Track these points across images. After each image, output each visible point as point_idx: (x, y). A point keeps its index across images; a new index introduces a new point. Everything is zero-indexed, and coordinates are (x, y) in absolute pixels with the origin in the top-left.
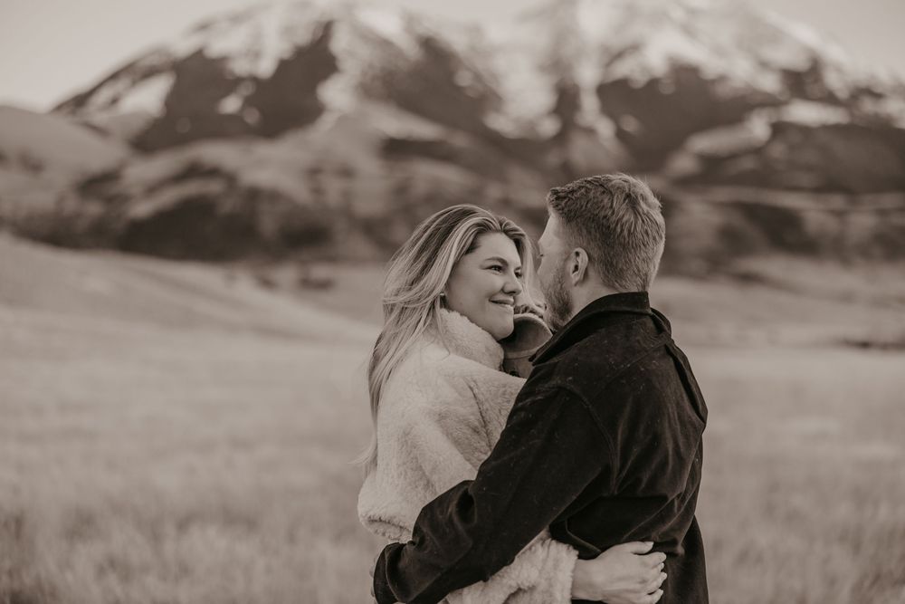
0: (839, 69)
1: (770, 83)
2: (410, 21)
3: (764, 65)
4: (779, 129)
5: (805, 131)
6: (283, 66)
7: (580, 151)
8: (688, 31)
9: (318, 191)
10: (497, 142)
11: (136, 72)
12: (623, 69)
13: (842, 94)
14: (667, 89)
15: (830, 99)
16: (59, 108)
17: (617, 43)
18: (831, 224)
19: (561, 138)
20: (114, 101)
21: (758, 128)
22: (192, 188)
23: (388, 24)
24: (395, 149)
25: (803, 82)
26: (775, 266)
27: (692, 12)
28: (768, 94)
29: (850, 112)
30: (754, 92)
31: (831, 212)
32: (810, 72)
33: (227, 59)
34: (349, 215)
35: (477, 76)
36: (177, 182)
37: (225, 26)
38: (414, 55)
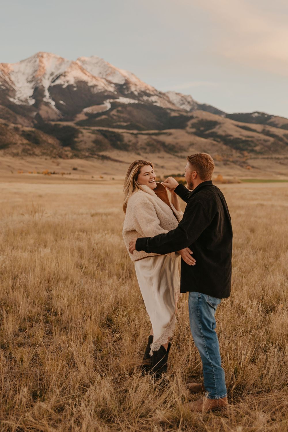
0: (135, 85)
1: (111, 89)
3: (110, 83)
5: (123, 105)
7: (43, 111)
8: (82, 70)
10: (12, 106)
12: (58, 82)
13: (136, 93)
14: (75, 89)
15: (132, 96)
17: (57, 73)
18: (133, 139)
19: (36, 106)
21: (107, 105)
25: (122, 88)
26: (113, 154)
27: (84, 62)
28: (110, 92)
29: (139, 100)
30: (106, 91)
31: (132, 134)
32: (125, 84)
35: (5, 81)
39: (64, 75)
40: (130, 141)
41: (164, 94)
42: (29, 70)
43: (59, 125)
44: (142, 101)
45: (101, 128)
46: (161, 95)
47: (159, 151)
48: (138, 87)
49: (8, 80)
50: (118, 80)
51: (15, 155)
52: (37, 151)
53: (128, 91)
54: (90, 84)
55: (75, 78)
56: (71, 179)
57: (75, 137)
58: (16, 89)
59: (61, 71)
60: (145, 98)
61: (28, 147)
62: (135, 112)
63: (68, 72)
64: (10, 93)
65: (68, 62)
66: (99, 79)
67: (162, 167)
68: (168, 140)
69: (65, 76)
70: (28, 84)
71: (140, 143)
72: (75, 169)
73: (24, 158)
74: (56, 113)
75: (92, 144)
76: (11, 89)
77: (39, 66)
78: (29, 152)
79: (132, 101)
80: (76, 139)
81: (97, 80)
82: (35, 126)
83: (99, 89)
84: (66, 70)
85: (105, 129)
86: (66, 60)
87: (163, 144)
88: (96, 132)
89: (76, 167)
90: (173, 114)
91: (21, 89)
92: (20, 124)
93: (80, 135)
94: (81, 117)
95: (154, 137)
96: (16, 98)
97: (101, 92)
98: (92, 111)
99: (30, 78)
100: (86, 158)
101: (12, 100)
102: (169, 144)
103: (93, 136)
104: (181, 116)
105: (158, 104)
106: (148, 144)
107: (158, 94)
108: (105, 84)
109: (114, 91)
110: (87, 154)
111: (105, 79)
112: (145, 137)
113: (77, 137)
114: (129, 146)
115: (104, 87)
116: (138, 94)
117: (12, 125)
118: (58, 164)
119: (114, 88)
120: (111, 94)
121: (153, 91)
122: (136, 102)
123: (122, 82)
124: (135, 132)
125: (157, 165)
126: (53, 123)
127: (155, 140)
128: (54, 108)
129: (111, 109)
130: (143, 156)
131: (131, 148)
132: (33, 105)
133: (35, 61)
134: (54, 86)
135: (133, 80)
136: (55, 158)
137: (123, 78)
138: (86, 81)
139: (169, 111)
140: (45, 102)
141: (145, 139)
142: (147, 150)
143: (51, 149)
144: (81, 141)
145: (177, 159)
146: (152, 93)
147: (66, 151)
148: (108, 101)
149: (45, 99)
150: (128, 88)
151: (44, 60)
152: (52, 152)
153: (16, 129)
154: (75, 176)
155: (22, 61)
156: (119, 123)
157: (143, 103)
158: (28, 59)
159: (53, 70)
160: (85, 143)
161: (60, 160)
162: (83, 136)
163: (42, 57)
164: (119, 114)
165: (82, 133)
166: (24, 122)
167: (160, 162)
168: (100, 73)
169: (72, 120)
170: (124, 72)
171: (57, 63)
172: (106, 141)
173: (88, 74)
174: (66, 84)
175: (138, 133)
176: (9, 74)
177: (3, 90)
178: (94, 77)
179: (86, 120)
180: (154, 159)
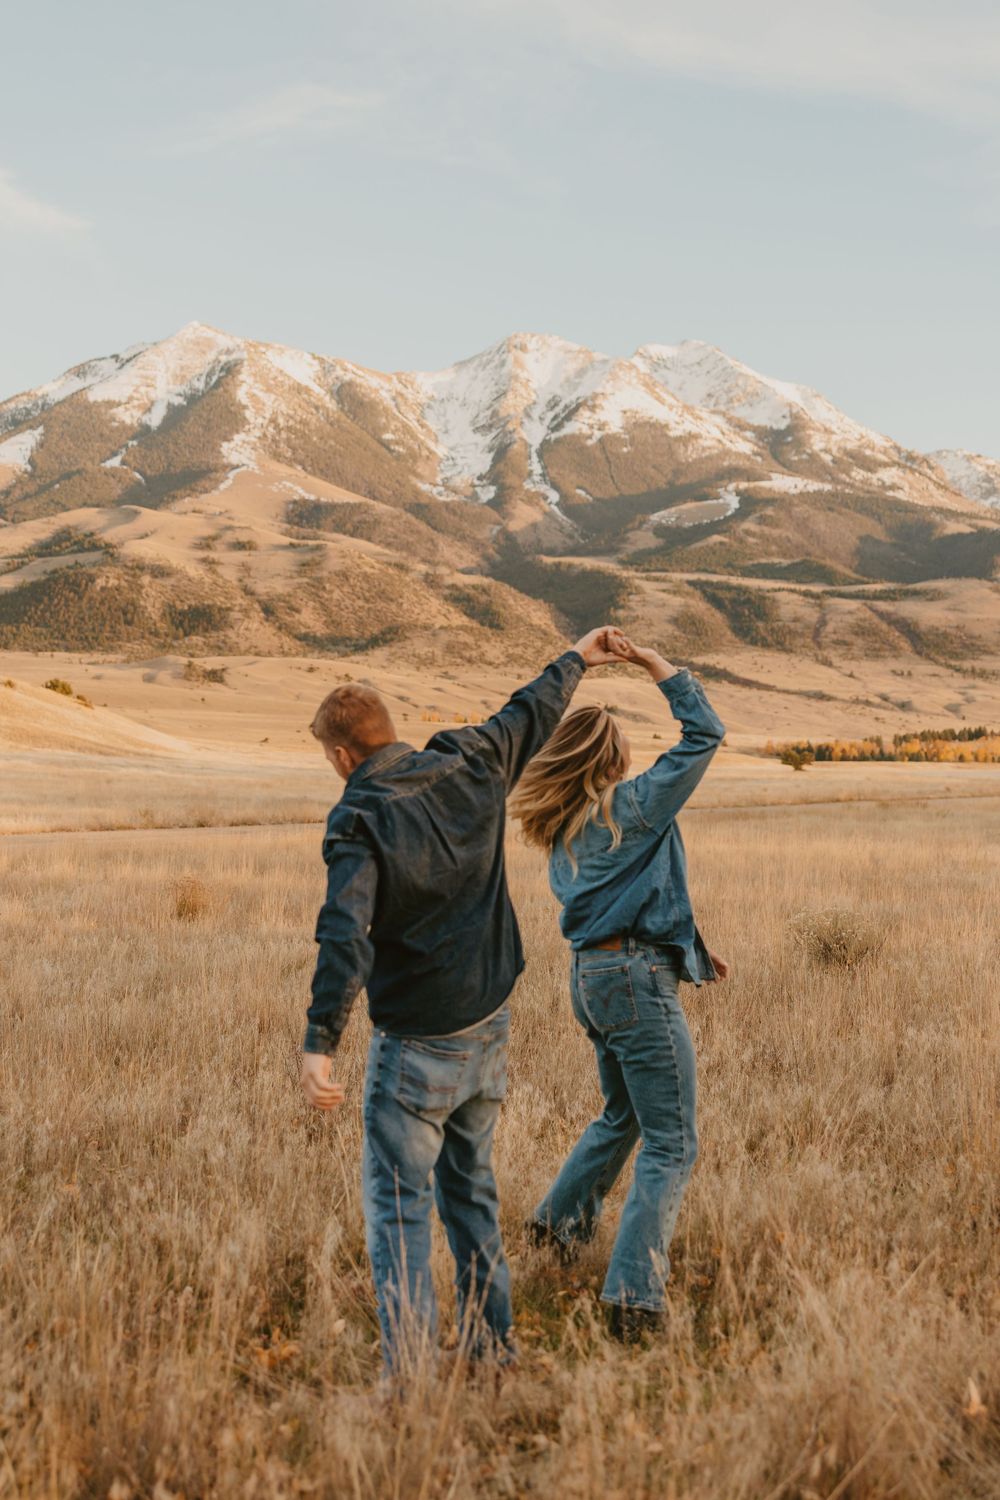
0: (826, 430)
1: (744, 446)
2: (326, 368)
3: (740, 426)
4: (750, 503)
5: (780, 501)
6: (175, 415)
7: (521, 523)
8: (650, 386)
9: (210, 565)
10: (421, 509)
11: (1, 421)
12: (569, 428)
13: (827, 458)
14: (625, 449)
15: (812, 467)
17: (569, 399)
18: (811, 615)
19: (496, 504)
21: (729, 499)
22: (63, 560)
23: (301, 370)
24: (305, 516)
25: (781, 442)
26: (740, 660)
27: (657, 364)
28: (738, 455)
29: (835, 480)
30: (727, 453)
31: (806, 594)
32: (790, 430)
33: (110, 404)
34: (248, 592)
35: (406, 429)
36: (44, 550)
37: (110, 366)
38: (331, 404)
39: (589, 403)
40: (796, 620)
41: (924, 460)
42: (482, 394)
43: (570, 566)
44: (844, 483)
45: (704, 577)
46: (910, 462)
47: (895, 653)
48: (836, 438)
49: (414, 425)
50: (765, 417)
51: (424, 662)
52: (494, 650)
53: (798, 453)
54: (675, 432)
55: (624, 412)
57: (618, 607)
58: (441, 451)
59: (583, 392)
60: (858, 474)
61: (464, 637)
62: (821, 522)
63: (604, 396)
64: (421, 468)
65: (605, 362)
66: (705, 415)
67: (904, 706)
68: (928, 615)
69: (593, 409)
70: (478, 438)
71: (830, 628)
73: (452, 671)
74: (561, 529)
75: (670, 629)
76: (425, 453)
77: (514, 377)
78: (467, 654)
79: (813, 486)
80: (619, 611)
81: (697, 418)
82: (494, 572)
83: (704, 449)
84: (599, 390)
85: (715, 578)
86: (598, 356)
87: (911, 629)
88: (687, 588)
90: (953, 527)
91: (454, 454)
92: (447, 564)
93: (634, 600)
94: (642, 540)
95: (882, 606)
96: (438, 478)
97: (710, 458)
98: (678, 518)
99: (483, 418)
101: (424, 487)
102: (933, 629)
103: (676, 603)
104: (982, 534)
105: (901, 495)
106: (860, 630)
107: (903, 462)
108: (723, 433)
109: (756, 454)
111: (724, 414)
112: (853, 604)
113: (624, 606)
114: (793, 633)
115: (720, 441)
116: (835, 460)
117: (423, 568)
119: (756, 444)
120: (742, 463)
121: (886, 451)
122: (828, 487)
123: (783, 425)
124: (816, 588)
125: (885, 698)
126: (549, 560)
127: (882, 615)
128: (556, 510)
129: (741, 514)
130: (838, 668)
131: (799, 641)
132: (491, 503)
133: (503, 363)
134: (557, 441)
135: (820, 412)
137: (786, 411)
138: (663, 423)
139: (938, 518)
140: (528, 491)
141: (850, 613)
142: (855, 651)
143: (539, 644)
144: (637, 619)
145: (958, 681)
146: (882, 458)
148: (732, 487)
149: (528, 485)
150: (799, 444)
151: (528, 359)
153: (431, 581)
155: (461, 365)
156: (763, 561)
157: (848, 490)
158: (482, 355)
159: (559, 392)
160: (650, 624)
162: (644, 603)
163: (523, 348)
164: (766, 530)
165: (639, 591)
166: (461, 557)
167: (897, 689)
168: (710, 395)
169: (608, 551)
170: (789, 392)
171: (572, 367)
172: (716, 619)
173: (669, 399)
174: (598, 434)
175: (825, 593)
176: (423, 408)
177: (399, 457)
178: (688, 408)
179: (657, 551)
180: (877, 677)
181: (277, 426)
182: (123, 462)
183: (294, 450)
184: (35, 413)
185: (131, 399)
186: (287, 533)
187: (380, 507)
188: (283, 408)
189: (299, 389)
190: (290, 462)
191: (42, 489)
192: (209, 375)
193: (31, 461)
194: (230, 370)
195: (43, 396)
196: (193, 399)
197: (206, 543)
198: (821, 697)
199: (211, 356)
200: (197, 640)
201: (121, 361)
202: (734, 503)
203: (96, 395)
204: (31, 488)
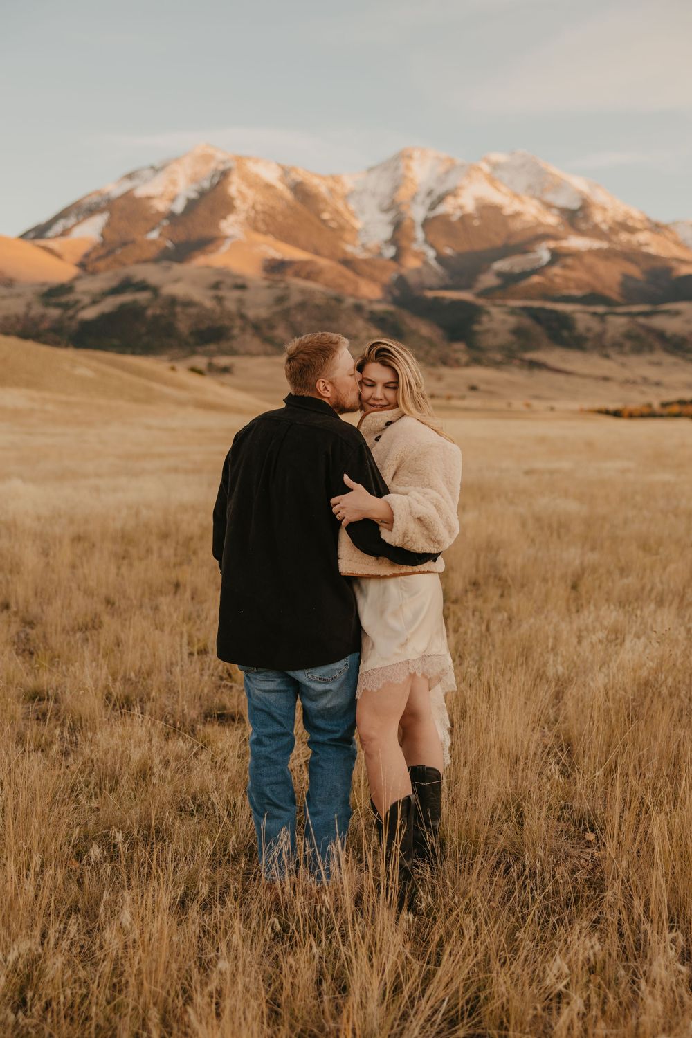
0: (604, 209)
1: (551, 219)
2: (286, 171)
3: (549, 206)
4: (556, 256)
5: (575, 254)
6: (191, 205)
8: (492, 180)
9: (219, 300)
10: (349, 262)
11: (81, 210)
12: (442, 209)
13: (604, 227)
14: (476, 223)
15: (596, 232)
16: (23, 236)
17: (440, 190)
18: (596, 326)
19: (396, 258)
20: (65, 233)
21: (543, 253)
22: (127, 298)
23: (270, 174)
24: (276, 267)
25: (576, 217)
26: (553, 356)
27: (496, 166)
28: (549, 226)
29: (610, 240)
30: (540, 224)
31: (595, 314)
32: (580, 209)
33: (149, 198)
34: (243, 317)
35: (337, 212)
36: (115, 291)
37: (148, 173)
38: (289, 195)
39: (453, 193)
40: (588, 330)
41: (666, 227)
42: (384, 187)
43: (443, 299)
44: (616, 242)
45: (529, 303)
46: (657, 228)
47: (651, 349)
48: (610, 213)
49: (343, 209)
50: (565, 200)
53: (587, 223)
54: (508, 211)
55: (477, 199)
56: (466, 409)
57: (475, 323)
58: (358, 224)
59: (448, 185)
60: (624, 236)
62: (602, 268)
63: (461, 188)
64: (347, 236)
65: (462, 166)
66: (527, 199)
67: (658, 384)
68: (672, 325)
69: (455, 196)
70: (383, 216)
71: (610, 334)
72: (473, 388)
74: (437, 274)
75: (509, 337)
76: (350, 227)
77: (404, 177)
79: (597, 244)
80: (476, 328)
81: (522, 201)
82: (396, 302)
83: (527, 222)
84: (459, 184)
85: (536, 304)
86: (459, 163)
87: (661, 336)
88: (518, 311)
89: (475, 383)
90: (684, 270)
91: (367, 227)
93: (485, 319)
94: (488, 280)
95: (642, 320)
96: (359, 242)
97: (530, 228)
98: (511, 266)
99: (386, 203)
100: (497, 365)
101: (349, 248)
102: (675, 336)
103: (512, 321)
105: (652, 250)
106: (629, 336)
107: (654, 228)
108: (539, 211)
109: (558, 224)
110: (498, 357)
111: (540, 199)
112: (622, 321)
113: (479, 323)
114: (586, 339)
115: (535, 217)
116: (611, 229)
118: (440, 378)
119: (559, 217)
120: (551, 231)
121: (641, 221)
122: (604, 245)
123: (575, 205)
124: (600, 309)
125: (645, 379)
126: (430, 294)
127: (643, 326)
128: (433, 263)
129: (551, 263)
130: (615, 360)
131: (590, 344)
132: (392, 259)
133: (397, 168)
134: (435, 218)
135: (600, 197)
136: (433, 365)
137: (577, 196)
138: (499, 205)
139: (674, 264)
140: (415, 251)
141: (622, 325)
142: (626, 349)
143: (427, 347)
144: (488, 331)
146: (639, 225)
147: (456, 351)
148: (545, 245)
149: (416, 247)
150: (587, 217)
151: (415, 165)
152: (427, 353)
153: (359, 309)
154: (474, 402)
155: (370, 170)
156: (566, 293)
157: (618, 248)
158: (383, 164)
159: (433, 185)
160: (496, 334)
161: (444, 371)
162: (491, 320)
163: (410, 157)
164: (567, 273)
165: (488, 313)
167: (652, 373)
168: (530, 187)
169: (467, 287)
170: (579, 184)
171: (441, 169)
172: (538, 330)
173: (504, 189)
174: (458, 213)
175: (606, 314)
176: (346, 197)
177: (333, 230)
178: (516, 196)
179: (499, 288)
180: (640, 366)
181: (257, 212)
182: (161, 235)
183: (267, 224)
184: (103, 204)
185: (162, 195)
186: (266, 279)
187: (323, 262)
188: (260, 198)
189: (269, 187)
190: (266, 233)
191: (110, 252)
192: (213, 177)
193: (102, 235)
194: (225, 174)
195: (108, 194)
196: (203, 194)
197: (216, 286)
198: (606, 379)
199: (213, 165)
200: (212, 347)
201: (156, 170)
202: (545, 256)
203: (141, 192)
204: (102, 252)
